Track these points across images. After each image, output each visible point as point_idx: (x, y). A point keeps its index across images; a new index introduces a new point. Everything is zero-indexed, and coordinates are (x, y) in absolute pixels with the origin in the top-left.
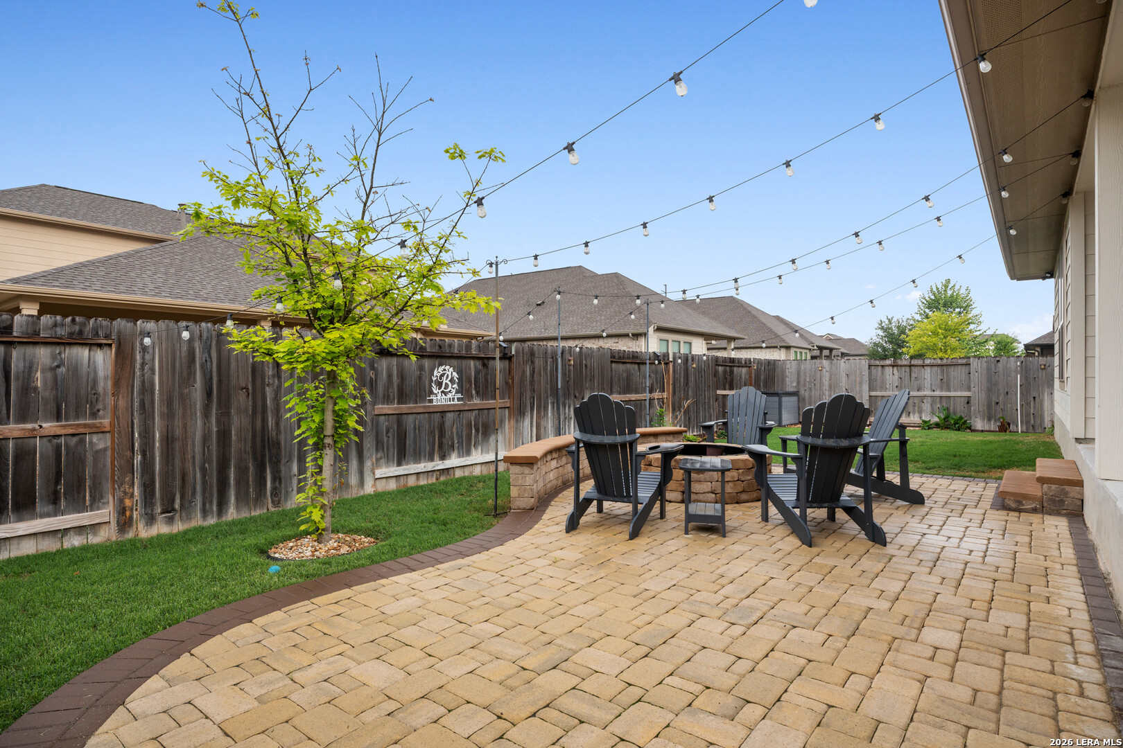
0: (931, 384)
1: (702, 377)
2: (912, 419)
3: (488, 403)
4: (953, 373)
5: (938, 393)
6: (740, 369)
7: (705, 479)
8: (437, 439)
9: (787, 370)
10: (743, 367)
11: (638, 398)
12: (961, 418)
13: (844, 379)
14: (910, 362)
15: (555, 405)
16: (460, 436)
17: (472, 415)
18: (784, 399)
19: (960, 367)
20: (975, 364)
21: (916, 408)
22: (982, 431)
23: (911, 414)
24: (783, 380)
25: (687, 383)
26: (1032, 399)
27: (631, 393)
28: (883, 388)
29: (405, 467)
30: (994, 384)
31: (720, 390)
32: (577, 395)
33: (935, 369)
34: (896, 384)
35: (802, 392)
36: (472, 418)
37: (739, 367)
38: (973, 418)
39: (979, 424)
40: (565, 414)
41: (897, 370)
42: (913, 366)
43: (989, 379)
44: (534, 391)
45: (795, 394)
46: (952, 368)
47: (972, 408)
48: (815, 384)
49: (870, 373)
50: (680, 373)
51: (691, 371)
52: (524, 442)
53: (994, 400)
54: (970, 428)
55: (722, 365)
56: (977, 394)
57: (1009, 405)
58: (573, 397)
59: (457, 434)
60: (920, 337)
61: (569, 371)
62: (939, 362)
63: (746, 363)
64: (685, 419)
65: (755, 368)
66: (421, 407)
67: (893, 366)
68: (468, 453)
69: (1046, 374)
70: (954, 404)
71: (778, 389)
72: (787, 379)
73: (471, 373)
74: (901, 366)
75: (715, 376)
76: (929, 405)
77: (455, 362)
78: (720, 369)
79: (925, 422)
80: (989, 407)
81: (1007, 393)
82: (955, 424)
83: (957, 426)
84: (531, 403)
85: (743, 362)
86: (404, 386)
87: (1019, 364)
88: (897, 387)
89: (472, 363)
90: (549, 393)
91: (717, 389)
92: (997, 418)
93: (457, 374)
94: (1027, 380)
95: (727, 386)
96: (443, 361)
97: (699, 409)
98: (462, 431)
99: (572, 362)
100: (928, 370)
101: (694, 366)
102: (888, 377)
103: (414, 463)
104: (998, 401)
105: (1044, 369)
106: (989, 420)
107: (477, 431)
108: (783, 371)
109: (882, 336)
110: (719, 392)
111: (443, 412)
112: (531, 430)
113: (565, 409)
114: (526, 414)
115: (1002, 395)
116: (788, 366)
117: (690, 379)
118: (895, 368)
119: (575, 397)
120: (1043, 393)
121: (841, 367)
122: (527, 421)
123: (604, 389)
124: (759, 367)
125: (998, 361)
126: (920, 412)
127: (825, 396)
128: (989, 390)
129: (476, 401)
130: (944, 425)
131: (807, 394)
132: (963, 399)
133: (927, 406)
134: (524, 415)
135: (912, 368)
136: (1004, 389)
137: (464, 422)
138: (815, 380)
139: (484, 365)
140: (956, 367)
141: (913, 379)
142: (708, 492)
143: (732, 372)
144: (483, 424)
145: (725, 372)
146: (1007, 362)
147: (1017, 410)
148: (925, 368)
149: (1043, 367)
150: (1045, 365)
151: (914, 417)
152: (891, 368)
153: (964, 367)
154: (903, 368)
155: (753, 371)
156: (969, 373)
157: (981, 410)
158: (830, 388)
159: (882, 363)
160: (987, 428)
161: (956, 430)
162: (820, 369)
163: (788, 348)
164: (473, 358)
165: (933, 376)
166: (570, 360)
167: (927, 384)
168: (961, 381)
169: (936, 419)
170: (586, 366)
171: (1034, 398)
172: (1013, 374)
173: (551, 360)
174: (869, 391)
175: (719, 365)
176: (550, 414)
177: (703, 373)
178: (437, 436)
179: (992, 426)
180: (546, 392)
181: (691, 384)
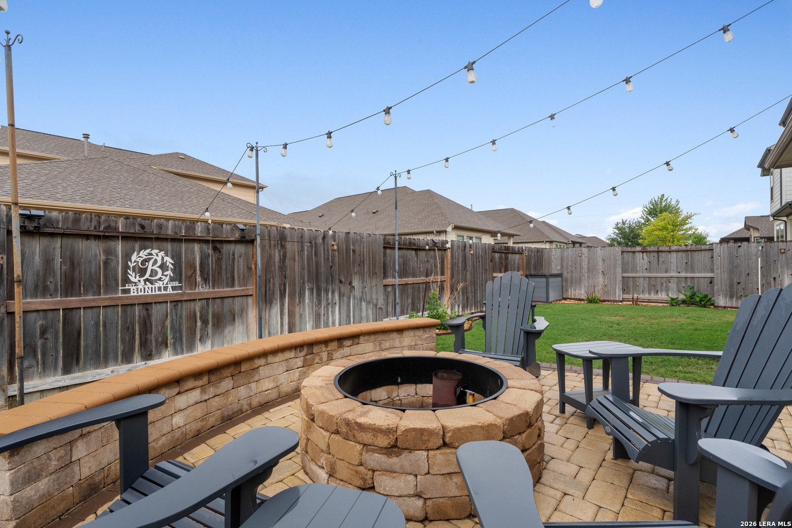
0: (677, 267)
1: (479, 262)
2: (660, 296)
3: (220, 292)
4: (696, 257)
5: (683, 275)
6: (514, 255)
7: (402, 467)
8: (137, 337)
9: (553, 256)
10: (516, 253)
11: (416, 282)
12: (706, 296)
13: (601, 263)
14: (658, 249)
15: (315, 291)
16: (175, 330)
17: (198, 306)
18: (551, 280)
19: (703, 252)
20: (718, 249)
21: (664, 287)
22: (725, 307)
23: (659, 293)
24: (550, 265)
25: (465, 268)
26: (772, 279)
27: (408, 277)
28: (634, 270)
29: (77, 374)
30: (736, 267)
31: (496, 273)
32: (343, 280)
33: (680, 254)
34: (646, 267)
35: (565, 274)
36: (197, 309)
37: (512, 253)
38: (716, 295)
39: (721, 301)
40: (327, 299)
41: (647, 255)
42: (661, 251)
43: (731, 262)
44: (285, 277)
45: (560, 275)
46: (696, 253)
47: (715, 287)
48: (575, 268)
49: (623, 258)
50: (458, 258)
51: (469, 257)
52: (272, 331)
53: (736, 280)
54: (713, 304)
55: (498, 252)
56: (720, 276)
57: (750, 285)
58: (337, 282)
59: (172, 328)
60: (653, 231)
61: (333, 256)
62: (684, 248)
63: (518, 250)
64: (463, 299)
65: (527, 254)
66: (106, 299)
67: (643, 252)
68: (191, 347)
69: (786, 258)
70: (698, 284)
71: (546, 272)
72: (553, 264)
73: (194, 259)
74: (650, 252)
75: (491, 261)
76: (675, 285)
77: (169, 246)
78: (497, 255)
79: (673, 299)
80: (731, 286)
81: (748, 274)
82: (701, 301)
83: (703, 303)
84: (280, 291)
85: (517, 250)
86: (77, 273)
87: (760, 248)
88: (646, 269)
89: (196, 247)
90: (306, 279)
91: (494, 272)
92: (739, 296)
93: (172, 258)
94: (767, 263)
95: (503, 270)
96: (148, 243)
97: (477, 290)
98: (180, 324)
99: (335, 247)
100: (674, 254)
101: (472, 252)
102: (638, 261)
103: (96, 368)
104: (739, 281)
105: (784, 253)
106: (731, 297)
107: (205, 322)
108: (549, 258)
109: (617, 233)
110: (495, 275)
111: (147, 304)
112: (282, 318)
113: (327, 295)
114: (274, 301)
115: (744, 276)
116: (554, 253)
117: (468, 264)
118: (645, 254)
119: (341, 282)
120: (783, 273)
121: (598, 254)
122: (276, 309)
123: (376, 273)
124: (530, 254)
125: (739, 247)
126: (667, 291)
127: (584, 277)
128: (731, 272)
129: (203, 290)
130: (690, 301)
131: (569, 275)
132: (706, 279)
133: (673, 285)
134: (271, 303)
135: (660, 253)
136: (745, 271)
137: (184, 314)
138: (575, 264)
139: (215, 249)
140: (700, 252)
141: (661, 262)
142: (409, 496)
143: (507, 258)
144: (213, 315)
145: (501, 258)
146: (748, 247)
147: (758, 289)
148: (672, 253)
149: (783, 251)
150: (784, 250)
151: (661, 295)
152: (641, 254)
153: (707, 253)
154: (652, 254)
155: (525, 257)
156: (712, 257)
157: (723, 288)
158: (589, 271)
159: (633, 249)
160: (729, 304)
161: (702, 306)
162: (580, 255)
163: (551, 242)
164: (200, 241)
165: (678, 261)
166: (333, 245)
167: (673, 267)
168: (704, 264)
169: (682, 297)
170: (354, 251)
171: (775, 278)
172: (754, 257)
173: (309, 244)
174: (622, 273)
175: (495, 252)
176: (307, 301)
177: (480, 258)
178: (137, 332)
179: (734, 302)
180: (302, 278)
181: (469, 268)
